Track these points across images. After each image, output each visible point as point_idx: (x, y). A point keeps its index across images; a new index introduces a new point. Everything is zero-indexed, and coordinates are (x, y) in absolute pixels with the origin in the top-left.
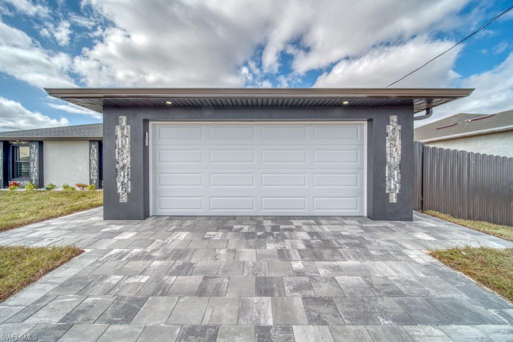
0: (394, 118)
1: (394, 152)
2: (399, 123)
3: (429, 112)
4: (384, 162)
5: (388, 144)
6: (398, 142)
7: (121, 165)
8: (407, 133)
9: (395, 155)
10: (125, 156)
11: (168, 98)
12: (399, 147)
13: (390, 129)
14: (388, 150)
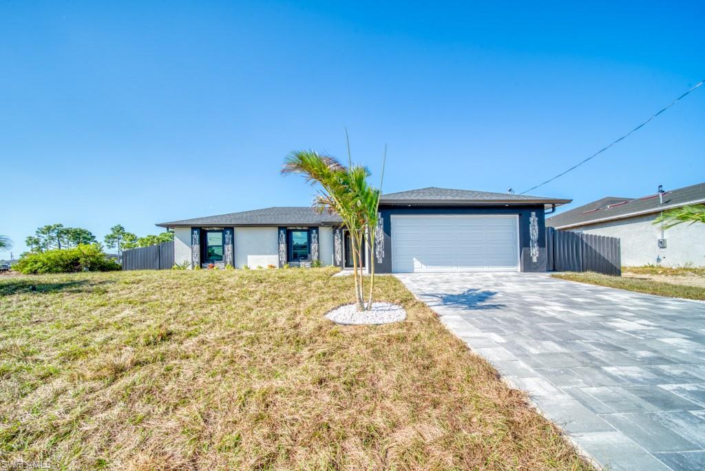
0: (534, 213)
1: (534, 233)
2: (536, 216)
3: (554, 210)
4: (529, 239)
5: (531, 229)
6: (537, 227)
7: (378, 241)
8: (541, 222)
9: (535, 234)
10: (380, 236)
11: (409, 204)
12: (537, 230)
13: (531, 219)
14: (531, 232)
